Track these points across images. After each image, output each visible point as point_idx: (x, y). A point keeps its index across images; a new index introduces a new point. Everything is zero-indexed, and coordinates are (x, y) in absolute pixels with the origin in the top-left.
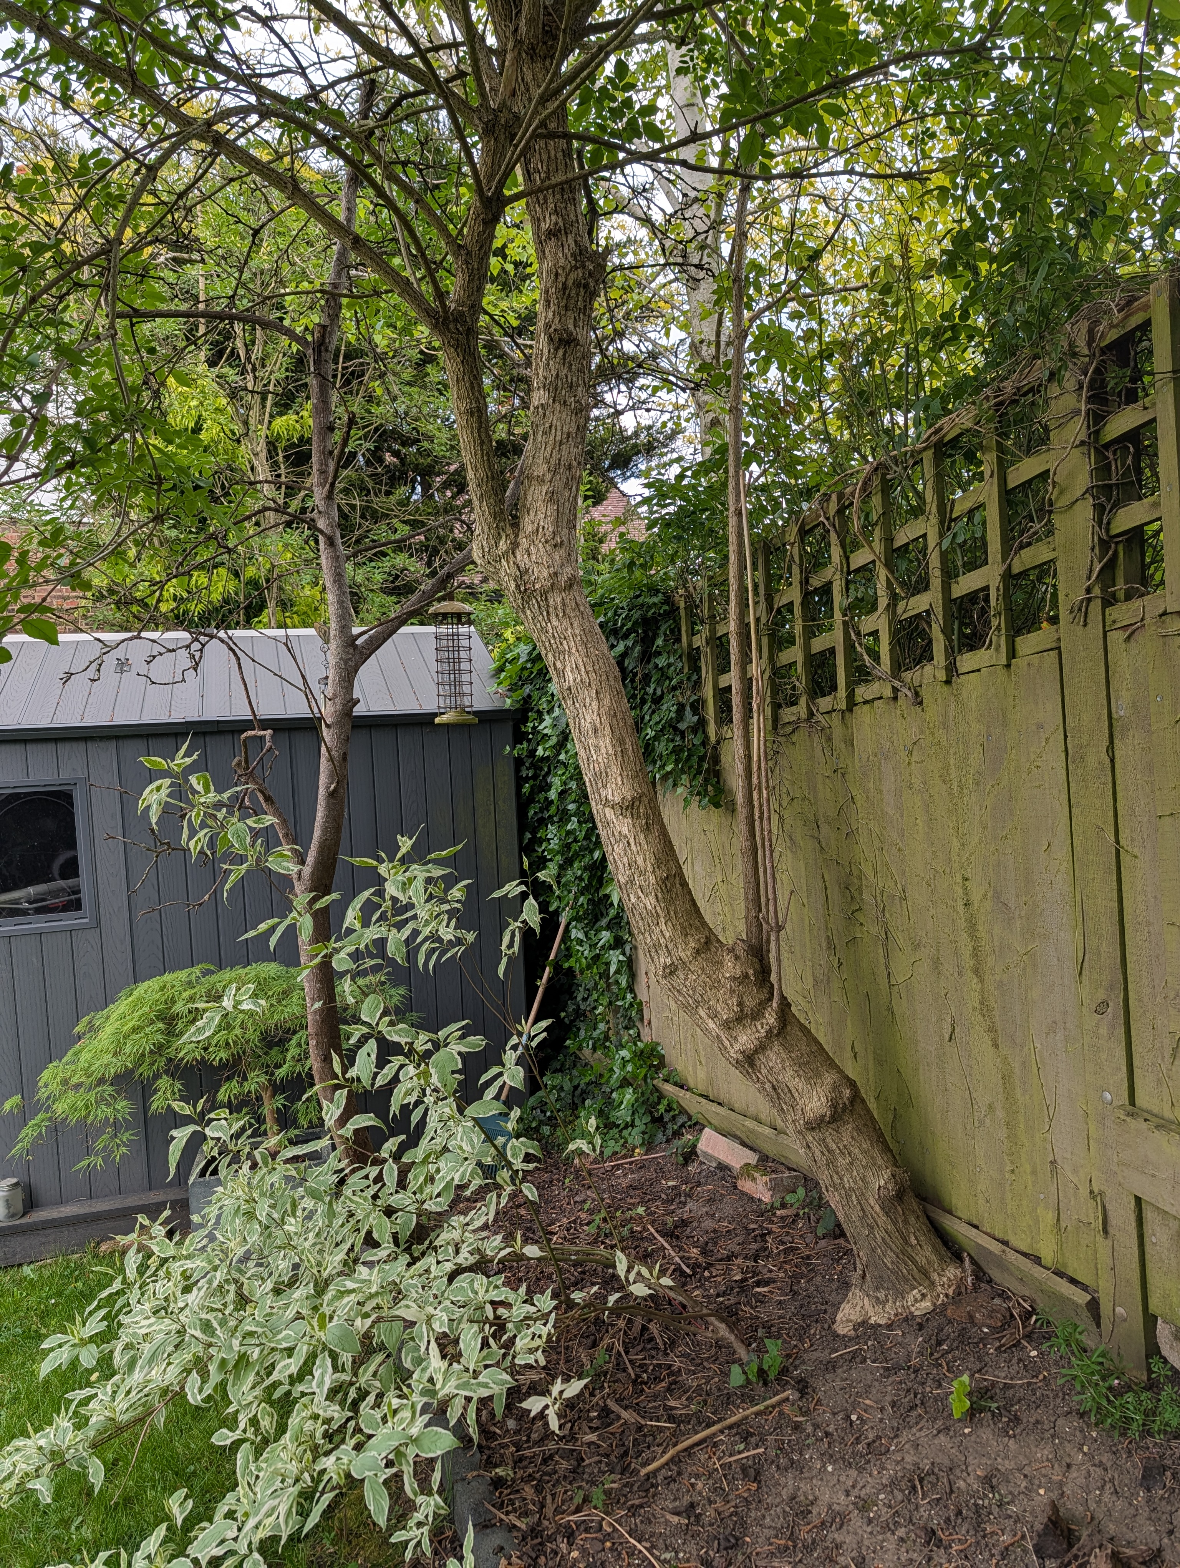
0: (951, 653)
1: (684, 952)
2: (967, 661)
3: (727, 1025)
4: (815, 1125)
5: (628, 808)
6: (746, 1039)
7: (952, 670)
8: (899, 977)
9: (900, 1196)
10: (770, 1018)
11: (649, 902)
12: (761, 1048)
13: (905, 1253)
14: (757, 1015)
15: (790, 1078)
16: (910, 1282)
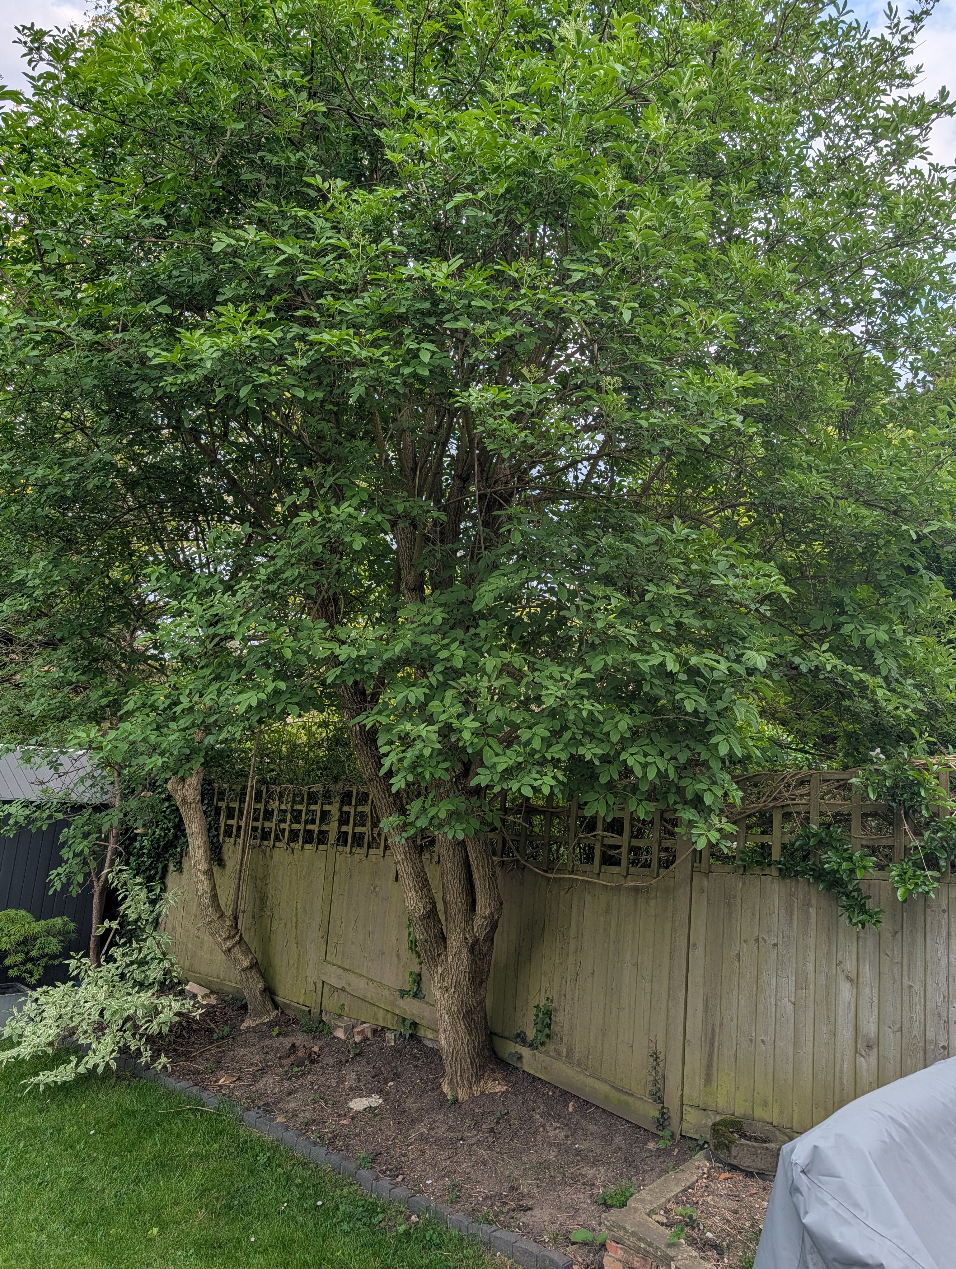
0: (303, 843)
1: (215, 918)
2: (307, 846)
3: (224, 940)
4: (244, 970)
5: (205, 872)
6: (229, 944)
7: (303, 848)
8: (274, 928)
9: (265, 991)
10: (237, 938)
11: (207, 902)
12: (233, 946)
13: (264, 1006)
14: (234, 937)
15: (240, 956)
16: (264, 1014)
